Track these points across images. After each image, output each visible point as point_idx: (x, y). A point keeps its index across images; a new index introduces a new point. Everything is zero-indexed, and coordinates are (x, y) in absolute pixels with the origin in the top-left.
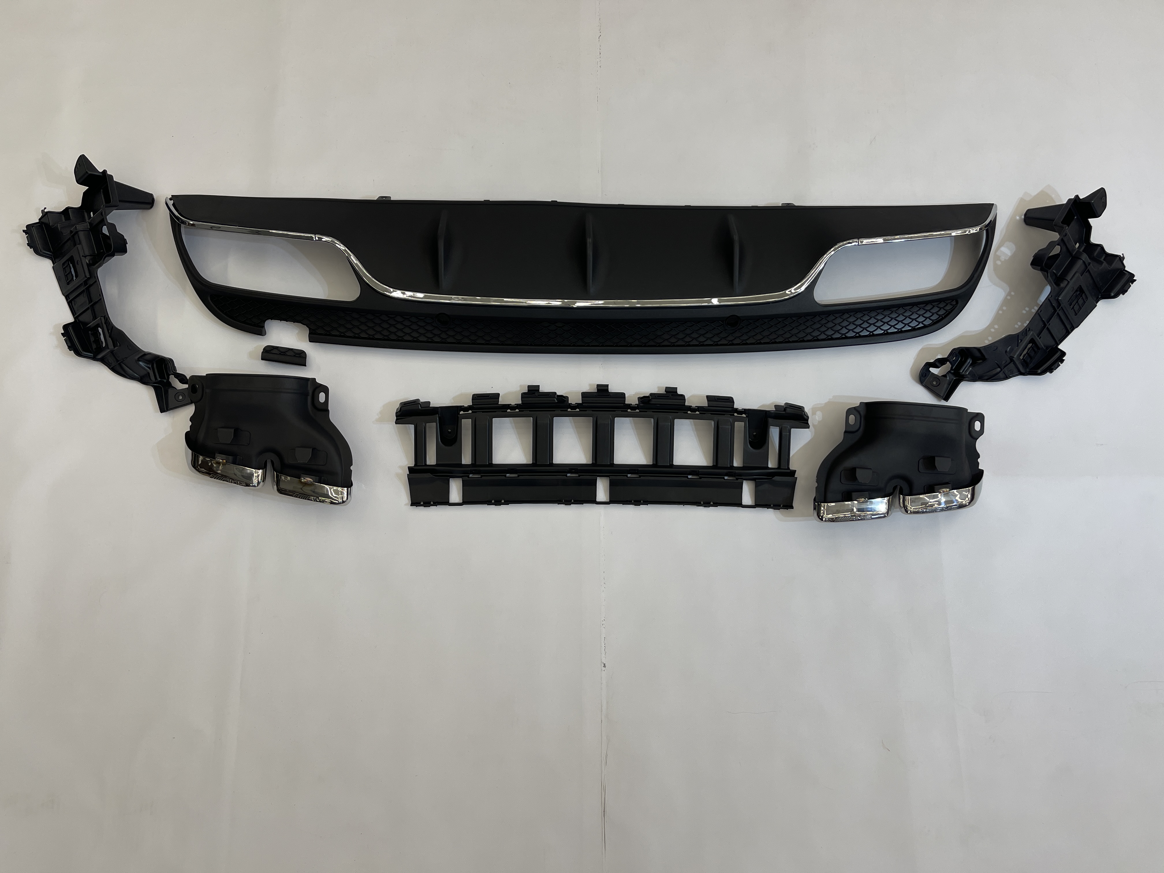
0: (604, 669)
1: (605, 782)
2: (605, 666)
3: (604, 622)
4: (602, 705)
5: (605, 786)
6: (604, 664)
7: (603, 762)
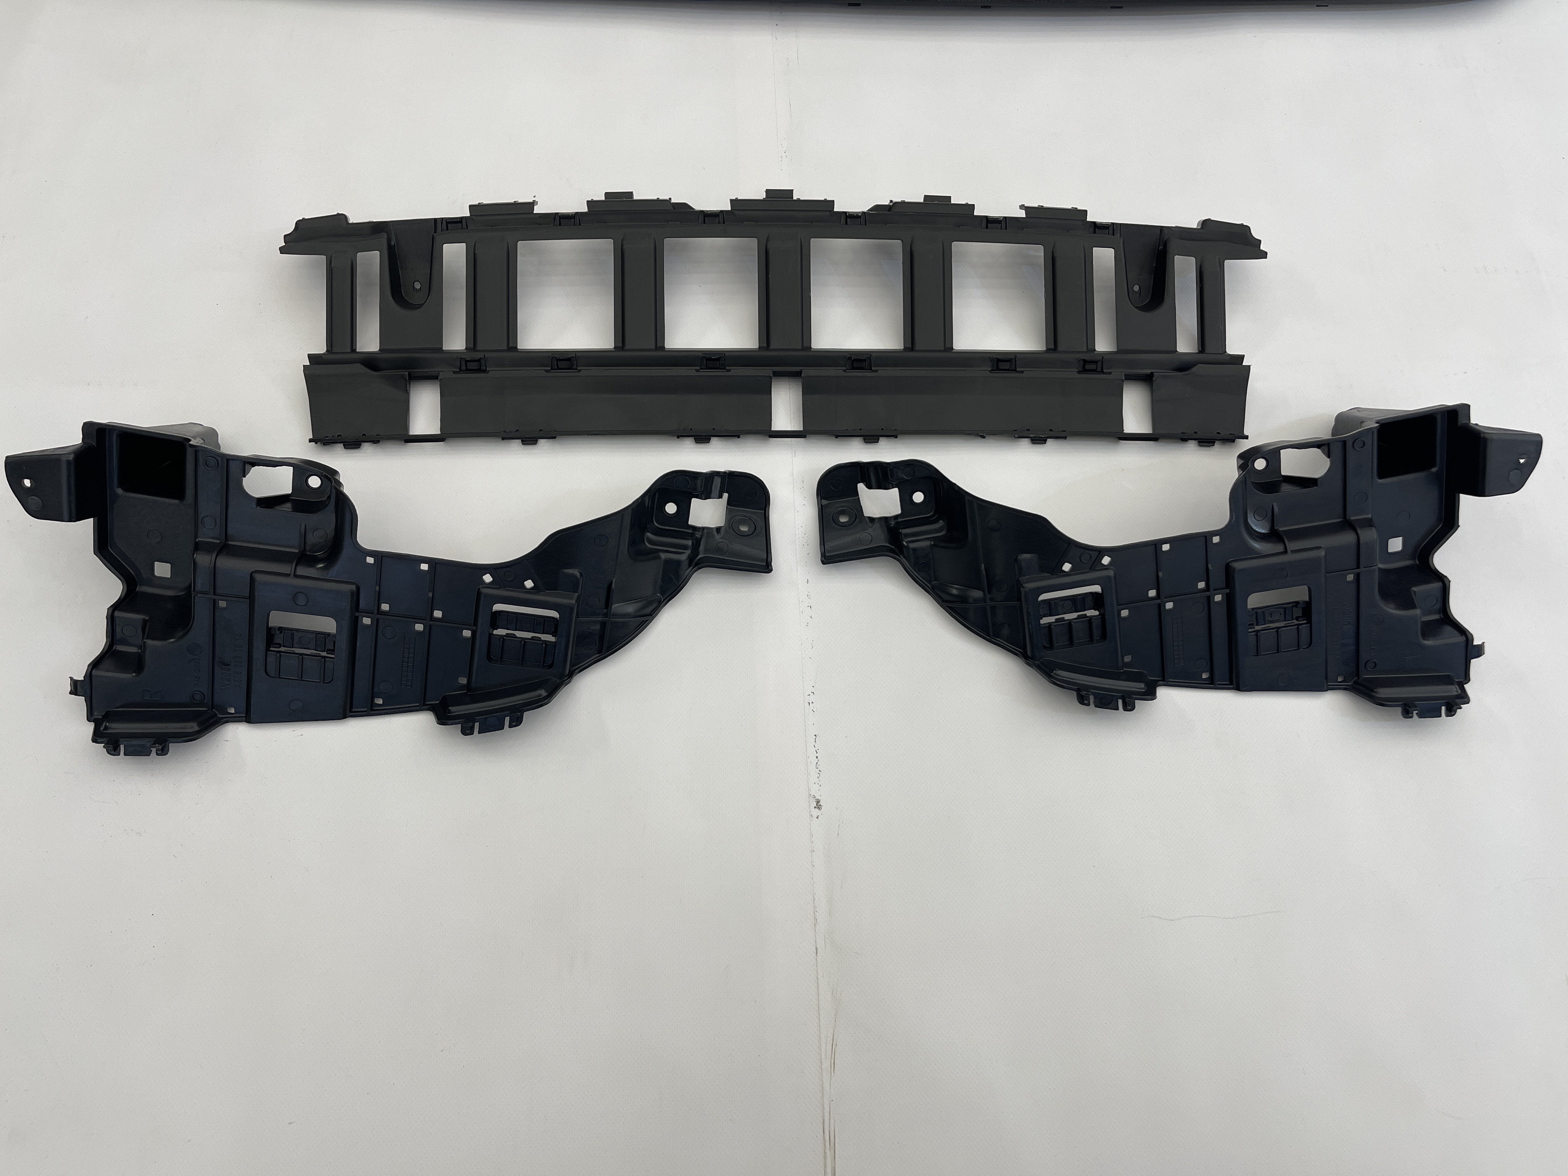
0: (816, 812)
1: (832, 1121)
2: (818, 806)
3: (812, 698)
4: (815, 907)
5: (832, 1138)
6: (818, 802)
7: (826, 1064)
